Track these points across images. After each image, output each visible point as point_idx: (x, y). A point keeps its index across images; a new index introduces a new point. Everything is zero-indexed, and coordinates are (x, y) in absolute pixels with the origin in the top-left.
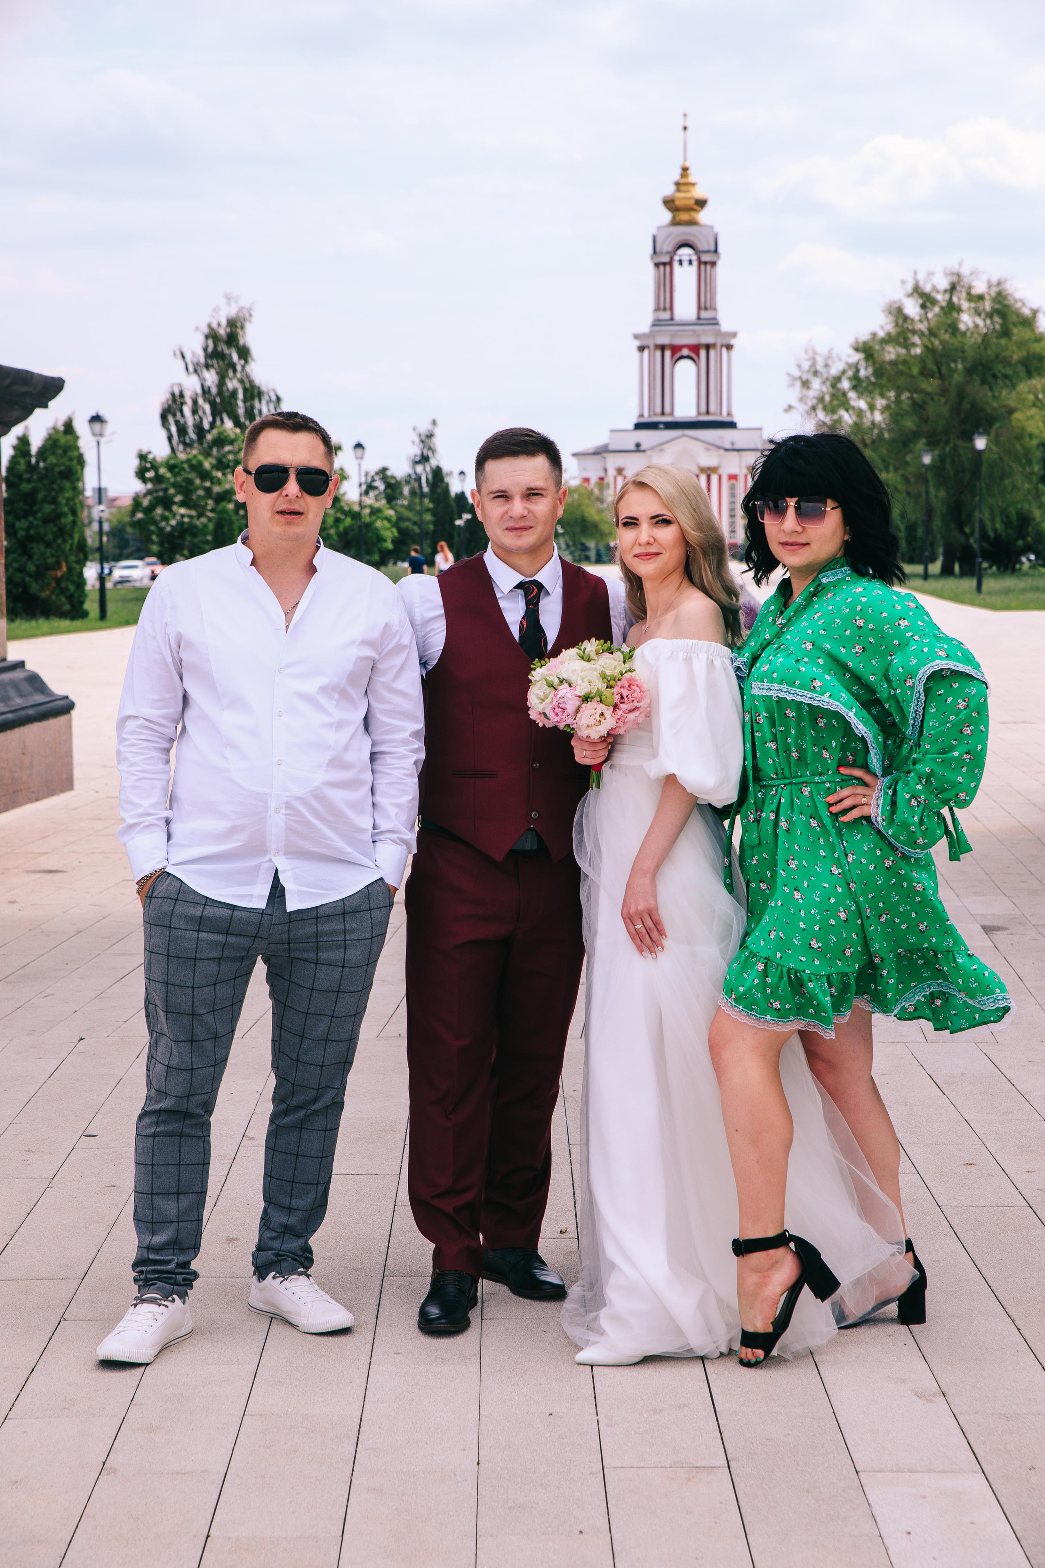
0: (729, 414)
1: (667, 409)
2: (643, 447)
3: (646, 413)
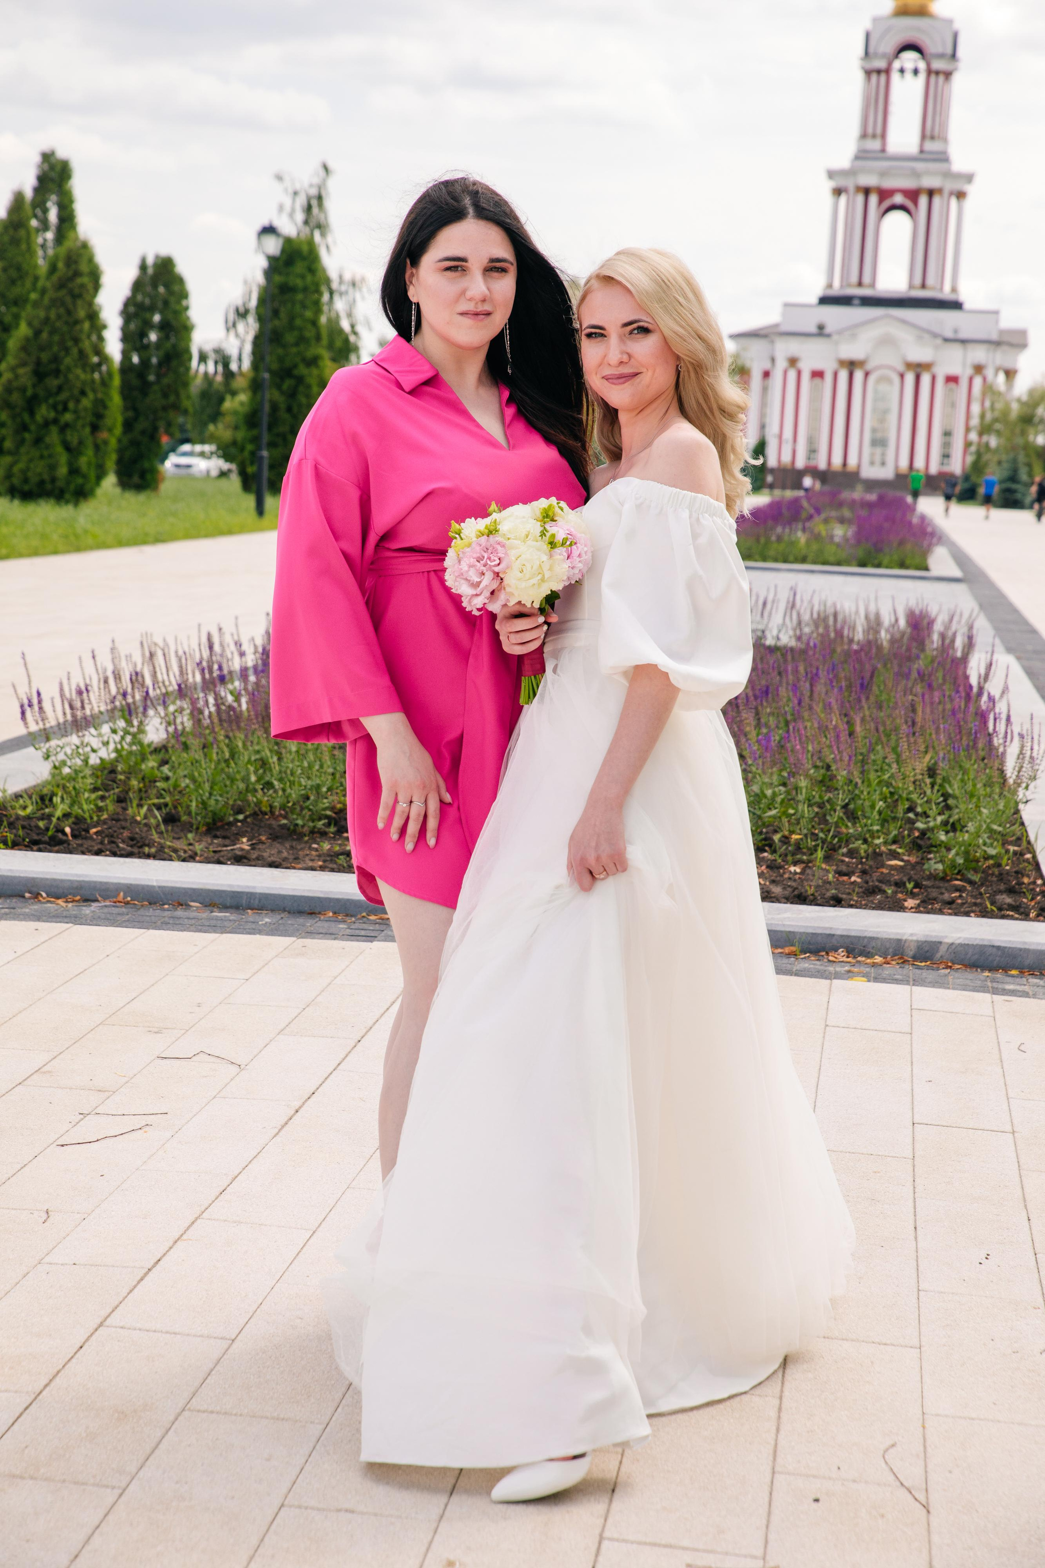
0: (954, 290)
1: (866, 279)
2: (828, 330)
3: (837, 283)
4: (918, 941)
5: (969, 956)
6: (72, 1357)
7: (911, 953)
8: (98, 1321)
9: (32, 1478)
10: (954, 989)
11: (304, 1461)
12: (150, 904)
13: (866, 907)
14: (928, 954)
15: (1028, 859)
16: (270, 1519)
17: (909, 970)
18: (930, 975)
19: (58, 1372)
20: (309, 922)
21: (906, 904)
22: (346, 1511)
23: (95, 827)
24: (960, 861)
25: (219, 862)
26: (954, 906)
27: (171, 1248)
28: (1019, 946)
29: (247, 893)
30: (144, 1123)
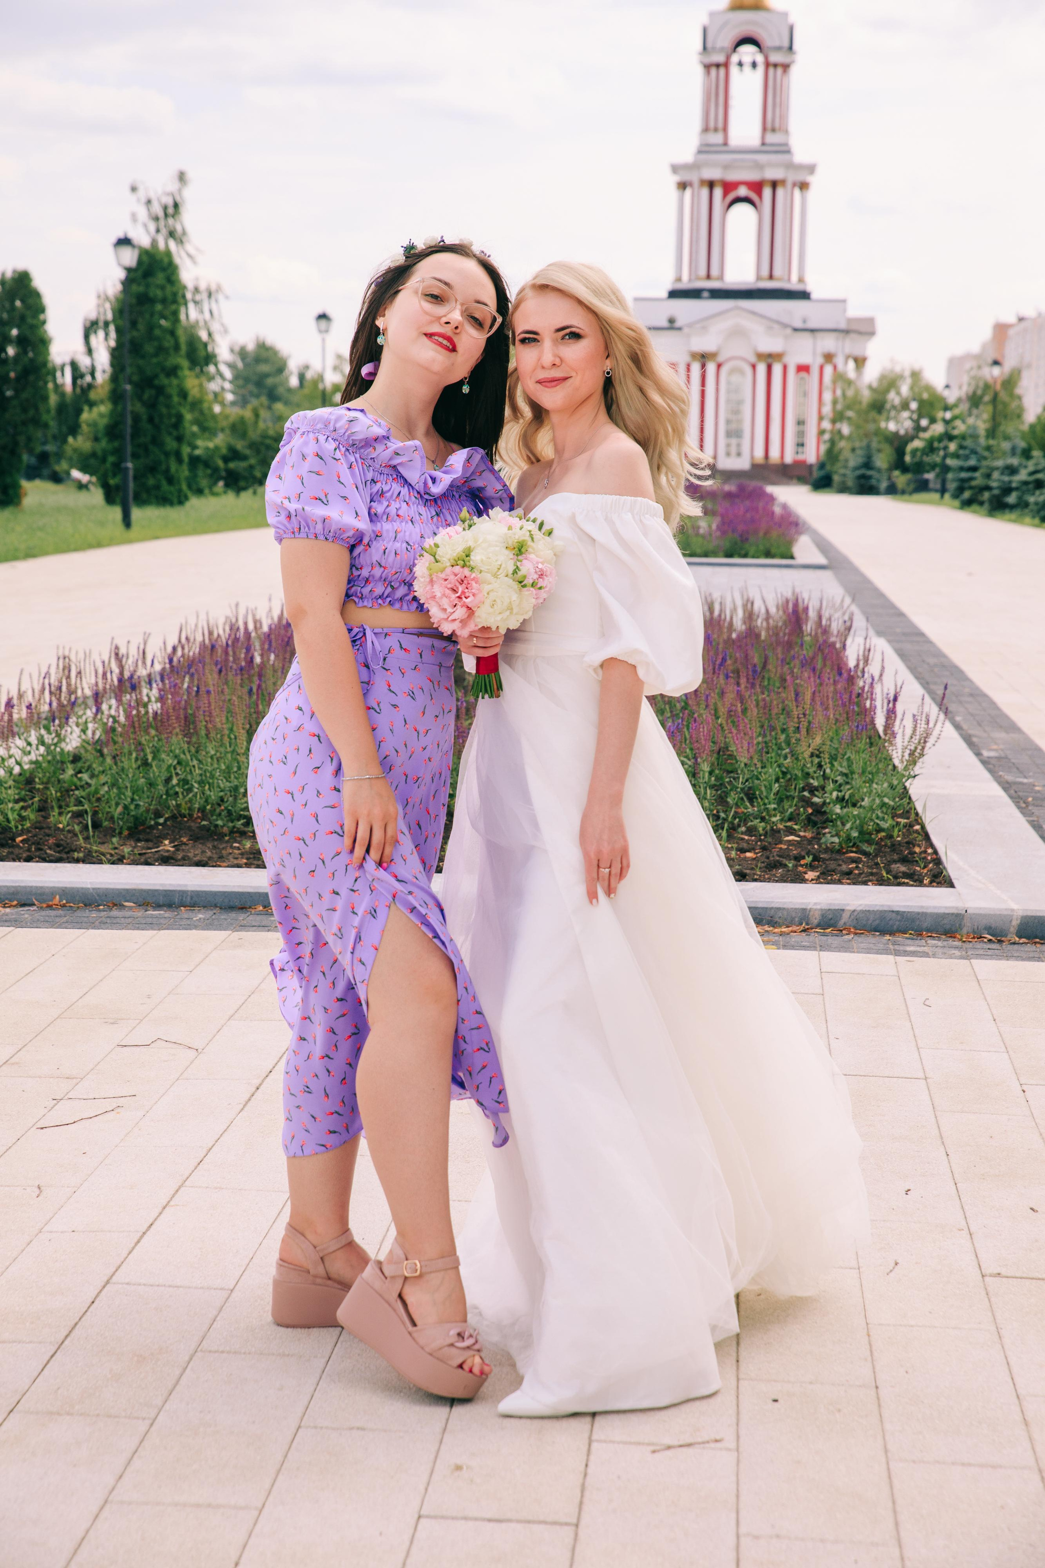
0: (801, 280)
1: (715, 272)
2: (678, 324)
3: (685, 277)
4: (822, 910)
5: (870, 922)
6: (86, 1311)
7: (816, 922)
8: (106, 1279)
9: (68, 1414)
10: (858, 952)
11: (312, 1389)
12: (86, 905)
13: (769, 880)
14: (832, 922)
15: (917, 830)
16: (290, 1438)
17: (815, 938)
18: (835, 941)
19: (76, 1324)
20: (241, 916)
21: (807, 876)
22: (358, 1428)
23: (20, 835)
24: (855, 834)
25: (147, 863)
26: (852, 876)
27: (160, 1213)
28: (917, 910)
29: (180, 891)
30: (115, 1105)
